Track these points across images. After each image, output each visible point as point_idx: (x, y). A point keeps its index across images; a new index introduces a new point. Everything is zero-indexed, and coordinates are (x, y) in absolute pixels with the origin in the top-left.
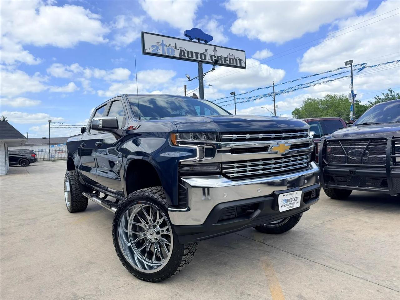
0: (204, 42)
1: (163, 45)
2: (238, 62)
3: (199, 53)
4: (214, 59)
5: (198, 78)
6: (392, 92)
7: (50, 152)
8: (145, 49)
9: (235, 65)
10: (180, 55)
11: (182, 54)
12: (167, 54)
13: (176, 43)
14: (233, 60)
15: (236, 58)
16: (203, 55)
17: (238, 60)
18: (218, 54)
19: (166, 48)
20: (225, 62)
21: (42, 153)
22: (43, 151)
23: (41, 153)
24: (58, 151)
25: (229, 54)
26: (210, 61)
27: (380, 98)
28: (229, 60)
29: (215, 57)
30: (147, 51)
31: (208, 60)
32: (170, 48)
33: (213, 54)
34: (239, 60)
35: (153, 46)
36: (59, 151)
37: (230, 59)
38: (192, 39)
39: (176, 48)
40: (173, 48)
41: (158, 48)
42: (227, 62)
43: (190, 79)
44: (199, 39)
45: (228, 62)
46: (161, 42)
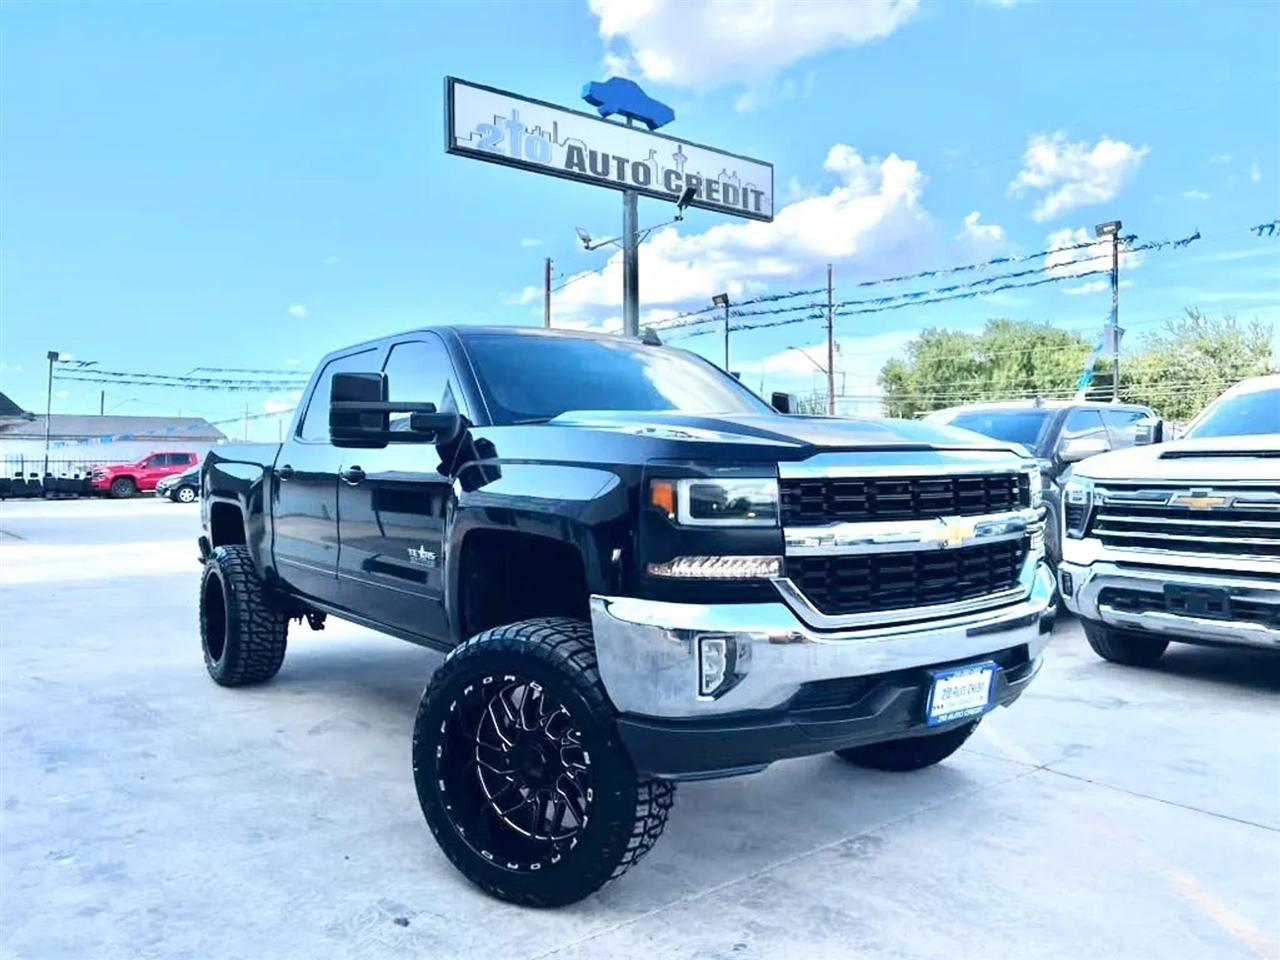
0: (644, 126)
1: (514, 125)
2: (751, 198)
3: (628, 161)
4: (677, 186)
6: (1201, 321)
7: (50, 464)
8: (457, 135)
9: (740, 207)
10: (569, 162)
11: (575, 161)
13: (555, 124)
14: (736, 190)
15: (743, 185)
16: (641, 169)
17: (749, 191)
18: (689, 169)
19: (524, 137)
20: (709, 196)
21: (20, 464)
22: (23, 462)
23: (13, 466)
24: (78, 464)
25: (724, 170)
26: (662, 189)
27: (1160, 339)
28: (721, 189)
29: (679, 177)
30: (460, 143)
31: (657, 184)
32: (535, 138)
33: (674, 168)
34: (752, 191)
35: (482, 128)
36: (82, 465)
37: (726, 187)
38: (608, 114)
39: (556, 141)
40: (546, 137)
41: (498, 136)
42: (715, 195)
43: (591, 245)
44: (630, 116)
45: (719, 196)
46: (509, 117)
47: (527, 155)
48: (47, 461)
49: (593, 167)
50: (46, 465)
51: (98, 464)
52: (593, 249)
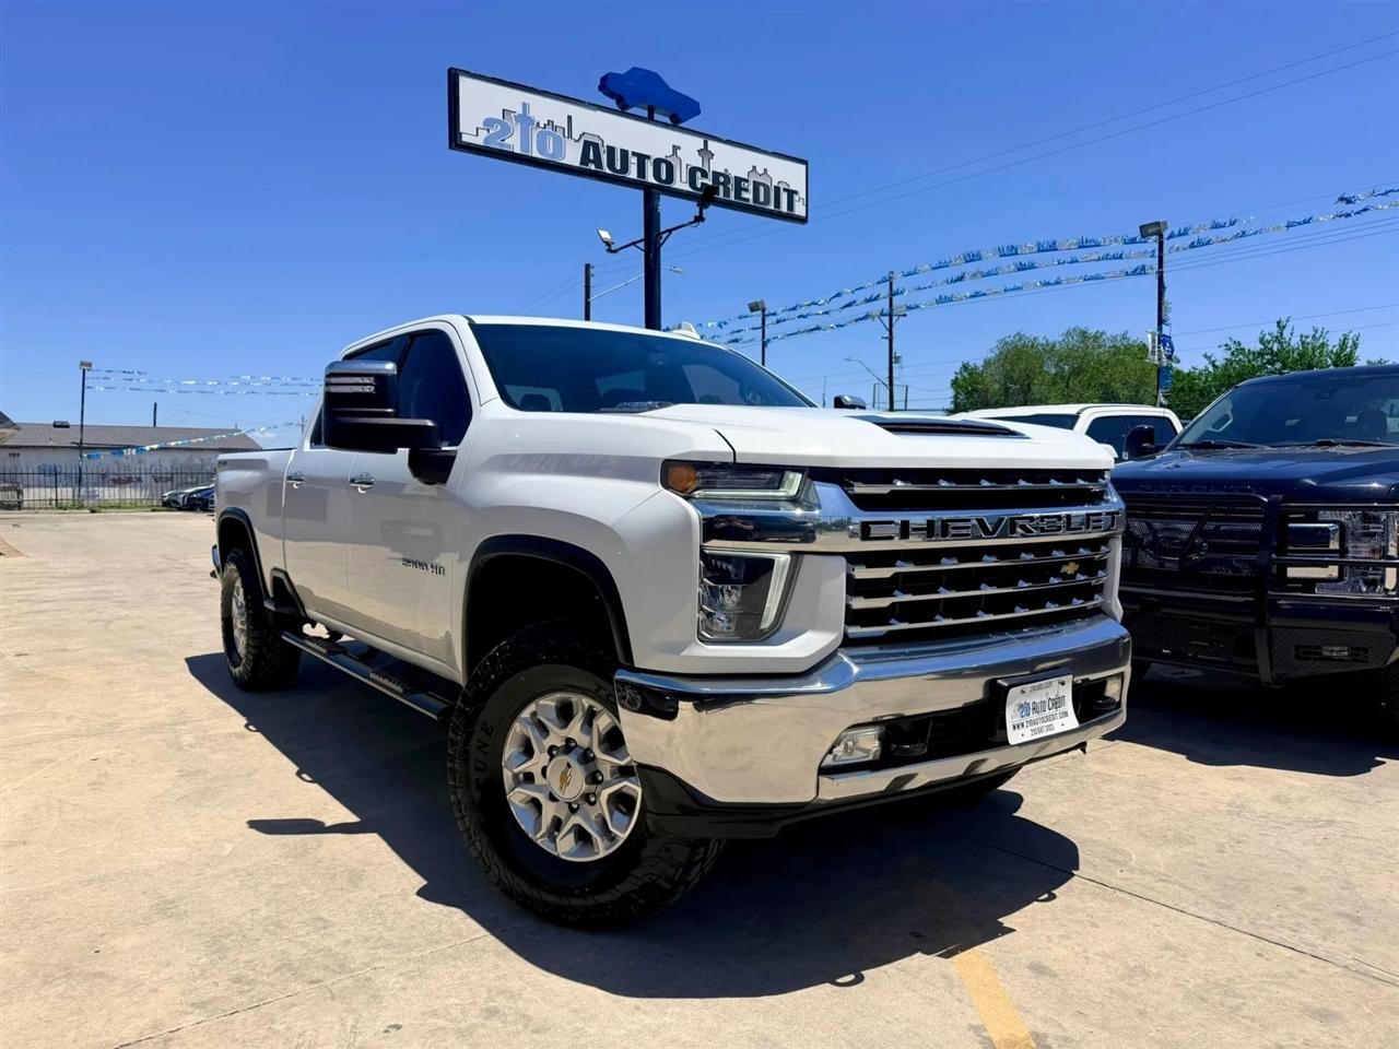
0: (668, 120)
1: (525, 119)
2: (784, 197)
3: (649, 157)
4: (702, 184)
5: (642, 245)
7: (84, 476)
10: (585, 159)
11: (591, 157)
12: (536, 154)
13: (570, 118)
14: (767, 189)
15: (775, 184)
16: (664, 166)
17: (782, 190)
18: (716, 166)
19: (536, 133)
20: (738, 195)
21: (53, 478)
22: (56, 474)
23: (48, 478)
24: (111, 477)
25: (754, 167)
26: (687, 187)
27: (1242, 349)
28: (751, 188)
29: (705, 175)
30: (465, 138)
31: (681, 183)
32: (549, 133)
33: (700, 165)
34: (785, 190)
35: (489, 123)
36: (117, 477)
37: (756, 185)
38: (628, 108)
39: (570, 136)
40: (560, 133)
41: (506, 131)
44: (651, 111)
45: (749, 196)
46: (520, 111)
47: (538, 150)
48: (80, 474)
49: (611, 164)
50: (80, 477)
51: (133, 476)
52: (615, 251)
